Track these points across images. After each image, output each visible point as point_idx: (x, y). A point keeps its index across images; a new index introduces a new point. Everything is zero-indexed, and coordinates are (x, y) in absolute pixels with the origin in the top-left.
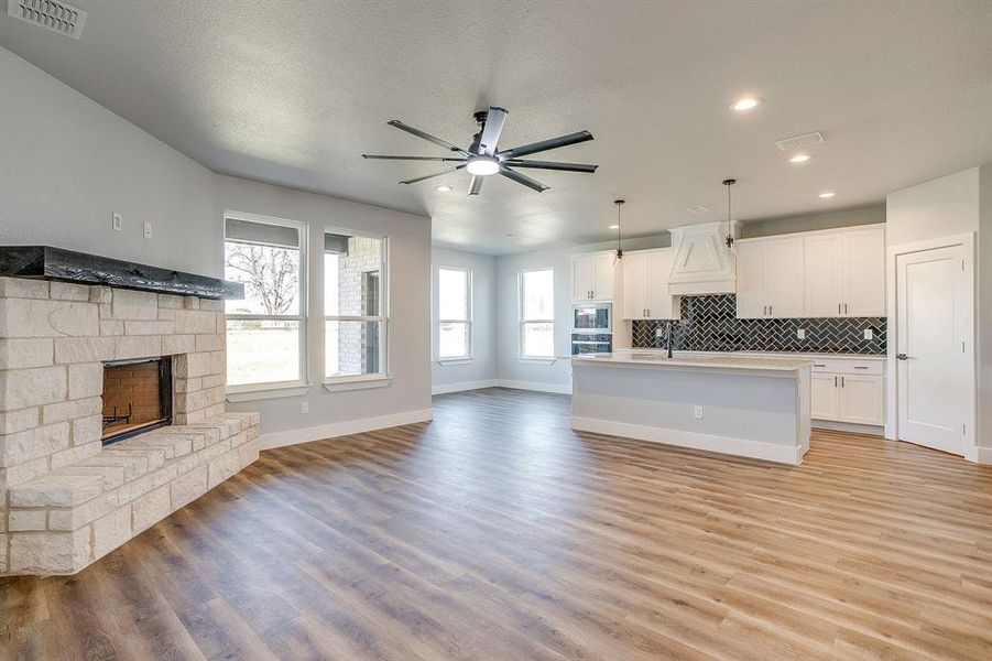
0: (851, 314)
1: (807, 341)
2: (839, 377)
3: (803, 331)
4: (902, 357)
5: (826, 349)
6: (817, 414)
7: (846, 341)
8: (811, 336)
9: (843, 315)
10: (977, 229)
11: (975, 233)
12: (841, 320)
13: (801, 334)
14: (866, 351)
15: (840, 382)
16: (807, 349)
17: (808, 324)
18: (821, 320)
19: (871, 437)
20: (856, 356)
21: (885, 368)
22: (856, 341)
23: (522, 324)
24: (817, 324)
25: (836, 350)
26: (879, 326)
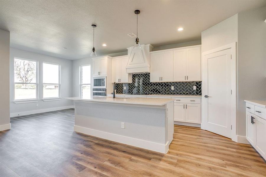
0: (189, 80)
1: (174, 90)
2: (185, 104)
3: (173, 87)
4: (206, 96)
5: (181, 94)
6: (176, 119)
7: (187, 91)
8: (176, 89)
9: (186, 81)
10: (237, 41)
11: (236, 42)
12: (186, 82)
13: (173, 88)
14: (194, 94)
15: (185, 107)
16: (174, 94)
17: (175, 84)
18: (179, 82)
19: (195, 128)
20: (191, 96)
21: (201, 101)
22: (191, 90)
23: (81, 85)
24: (178, 84)
25: (184, 94)
26: (199, 84)
